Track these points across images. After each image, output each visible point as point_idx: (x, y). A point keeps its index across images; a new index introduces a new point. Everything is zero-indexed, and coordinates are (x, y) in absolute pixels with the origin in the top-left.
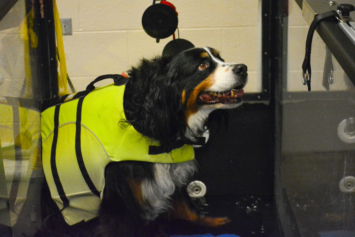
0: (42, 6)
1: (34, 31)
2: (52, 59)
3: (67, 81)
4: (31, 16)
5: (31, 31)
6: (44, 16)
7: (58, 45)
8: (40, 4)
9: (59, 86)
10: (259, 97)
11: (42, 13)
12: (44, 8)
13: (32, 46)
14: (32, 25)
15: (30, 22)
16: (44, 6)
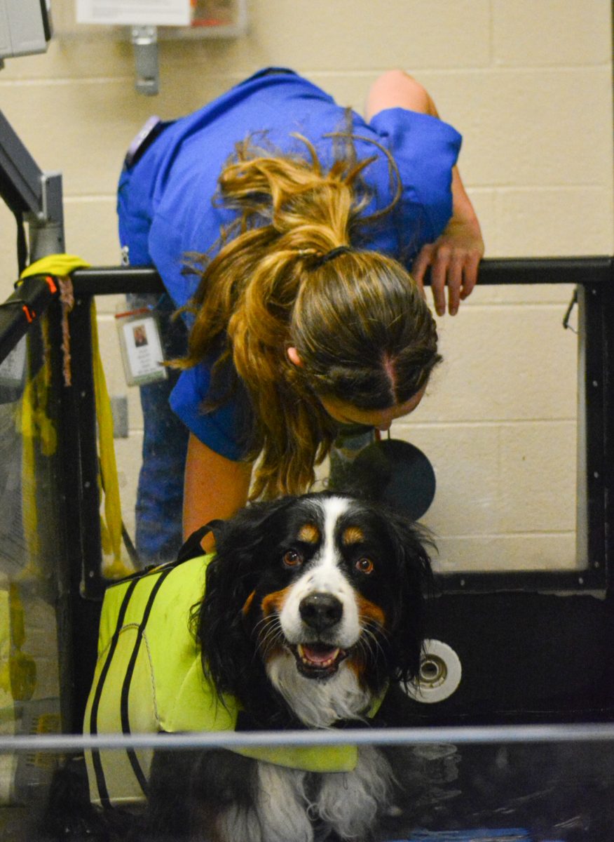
0: (67, 358)
1: (49, 416)
2: (87, 485)
3: (122, 539)
4: (42, 381)
5: (42, 415)
6: (72, 381)
7: (101, 452)
8: (61, 354)
9: (103, 551)
10: (581, 581)
11: (67, 375)
12: (72, 363)
13: (43, 452)
14: (43, 403)
15: (39, 395)
16: (72, 357)
